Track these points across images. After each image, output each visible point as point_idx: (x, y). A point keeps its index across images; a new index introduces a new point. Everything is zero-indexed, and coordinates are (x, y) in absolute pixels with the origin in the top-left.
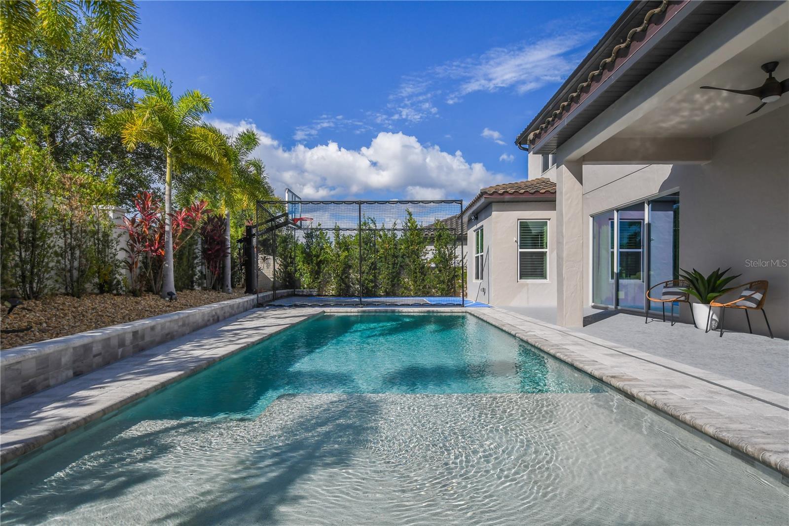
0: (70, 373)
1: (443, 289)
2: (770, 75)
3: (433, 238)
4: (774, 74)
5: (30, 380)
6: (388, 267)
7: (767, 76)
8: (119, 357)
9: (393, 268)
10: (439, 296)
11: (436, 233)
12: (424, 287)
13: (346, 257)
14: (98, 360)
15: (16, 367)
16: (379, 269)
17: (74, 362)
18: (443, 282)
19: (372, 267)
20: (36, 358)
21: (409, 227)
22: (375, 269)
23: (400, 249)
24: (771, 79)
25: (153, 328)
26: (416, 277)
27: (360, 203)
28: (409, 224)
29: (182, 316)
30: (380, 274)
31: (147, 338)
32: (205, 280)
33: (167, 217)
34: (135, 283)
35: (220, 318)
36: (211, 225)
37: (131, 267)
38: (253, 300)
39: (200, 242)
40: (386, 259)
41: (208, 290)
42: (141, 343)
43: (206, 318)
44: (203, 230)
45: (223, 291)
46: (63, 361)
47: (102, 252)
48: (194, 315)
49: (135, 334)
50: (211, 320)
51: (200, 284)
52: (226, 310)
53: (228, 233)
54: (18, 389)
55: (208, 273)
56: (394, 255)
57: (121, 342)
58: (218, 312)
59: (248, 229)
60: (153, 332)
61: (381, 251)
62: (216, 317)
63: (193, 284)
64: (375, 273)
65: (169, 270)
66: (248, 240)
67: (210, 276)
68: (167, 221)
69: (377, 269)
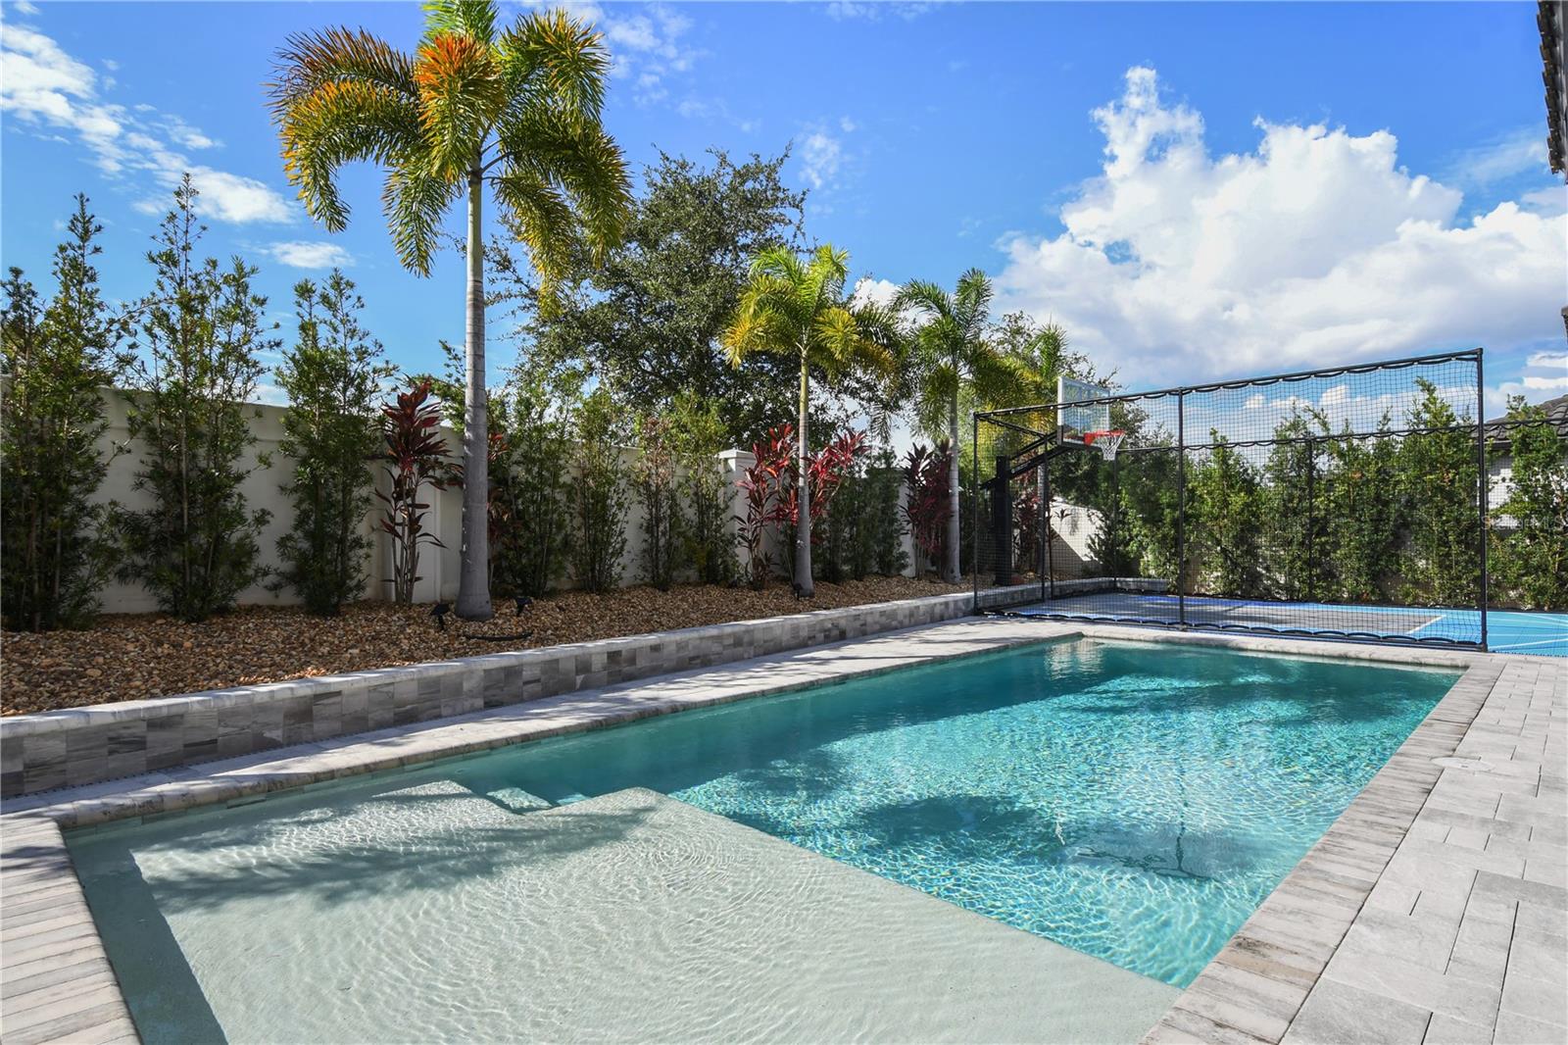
0: (480, 702)
1: (1542, 591)
3: (1507, 448)
5: (409, 707)
6: (1361, 530)
8: (578, 686)
9: (1376, 531)
10: (1529, 611)
11: (1514, 435)
12: (1480, 581)
13: (1247, 505)
14: (536, 688)
15: (386, 689)
16: (1335, 533)
17: (486, 688)
18: (1542, 569)
19: (1315, 530)
20: (419, 680)
21: (1425, 423)
22: (1322, 532)
23: (1398, 483)
25: (655, 648)
26: (1448, 555)
27: (1180, 393)
28: (1426, 416)
29: (736, 629)
30: (1337, 545)
31: (642, 663)
32: (911, 561)
33: (801, 462)
34: (755, 566)
35: (850, 634)
36: (924, 464)
37: (752, 544)
38: (967, 600)
39: (904, 493)
40: (1353, 510)
41: (918, 577)
42: (627, 669)
43: (804, 633)
44: (910, 473)
45: (945, 579)
46: (466, 686)
47: (702, 525)
48: (768, 628)
49: (613, 656)
50: (821, 636)
51: (904, 566)
52: (869, 619)
53: (955, 475)
54: (389, 716)
55: (916, 546)
56: (1378, 498)
57: (583, 665)
58: (843, 623)
59: (1002, 462)
60: (656, 654)
61: (1340, 489)
62: (835, 632)
63: (889, 566)
64: (1323, 544)
65: (803, 548)
66: (999, 484)
67: (921, 552)
68: (801, 471)
69: (1328, 534)
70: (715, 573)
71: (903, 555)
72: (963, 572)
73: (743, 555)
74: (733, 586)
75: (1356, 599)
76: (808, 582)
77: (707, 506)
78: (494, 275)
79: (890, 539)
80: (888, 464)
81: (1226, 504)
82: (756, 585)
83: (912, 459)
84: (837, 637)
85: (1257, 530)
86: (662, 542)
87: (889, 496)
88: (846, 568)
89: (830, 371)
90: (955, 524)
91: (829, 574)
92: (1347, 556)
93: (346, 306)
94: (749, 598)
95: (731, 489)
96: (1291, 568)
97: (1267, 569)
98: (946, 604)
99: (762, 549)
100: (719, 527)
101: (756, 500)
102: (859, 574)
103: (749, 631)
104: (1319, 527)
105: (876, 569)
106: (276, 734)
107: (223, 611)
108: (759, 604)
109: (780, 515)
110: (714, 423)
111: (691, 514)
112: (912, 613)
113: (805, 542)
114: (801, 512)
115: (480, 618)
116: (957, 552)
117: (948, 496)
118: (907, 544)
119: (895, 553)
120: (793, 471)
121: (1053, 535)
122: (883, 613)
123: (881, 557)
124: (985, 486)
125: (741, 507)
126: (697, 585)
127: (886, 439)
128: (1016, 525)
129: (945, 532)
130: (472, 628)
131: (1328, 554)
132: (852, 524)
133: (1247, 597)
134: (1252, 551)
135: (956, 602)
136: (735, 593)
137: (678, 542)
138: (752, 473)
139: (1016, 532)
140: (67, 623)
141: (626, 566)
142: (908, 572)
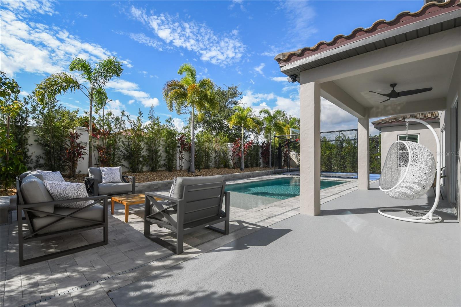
2: (393, 89)
4: (395, 89)
7: (392, 89)
9: (353, 158)
13: (330, 153)
24: (393, 91)
30: (346, 161)
32: (262, 164)
33: (242, 145)
34: (233, 165)
35: (251, 176)
36: (265, 145)
37: (233, 160)
38: (272, 171)
39: (260, 151)
40: (349, 154)
41: (263, 167)
43: (244, 176)
44: (262, 146)
45: (268, 167)
47: (224, 157)
50: (247, 177)
51: (260, 165)
52: (255, 174)
53: (271, 147)
55: (263, 161)
56: (354, 152)
58: (250, 174)
59: (280, 144)
61: (347, 150)
62: (249, 176)
63: (257, 165)
64: (343, 161)
65: (242, 161)
66: (279, 149)
67: (264, 162)
68: (242, 147)
69: (345, 159)
70: (227, 166)
71: (260, 163)
72: (272, 166)
73: (231, 162)
74: (229, 168)
75: (350, 172)
76: (243, 168)
77: (225, 154)
78: (183, 108)
79: (258, 159)
80: (258, 145)
81: (325, 153)
82: (234, 168)
83: (262, 144)
84: (250, 177)
85: (331, 158)
86: (218, 160)
87: (257, 151)
88: (249, 165)
89: (247, 127)
90: (271, 157)
91: (246, 166)
92: (348, 164)
93: (172, 122)
94: (233, 170)
95: (230, 150)
96: (338, 166)
97: (333, 166)
98: (269, 172)
99: (234, 162)
100: (228, 157)
101: (234, 152)
102: (252, 166)
104: (343, 158)
105: (255, 165)
107: (157, 171)
108: (235, 171)
109: (238, 155)
110: (226, 138)
111: (222, 155)
112: (262, 173)
113: (243, 160)
114: (242, 155)
115: (194, 172)
116: (271, 162)
117: (269, 151)
118: (261, 161)
119: (259, 162)
120: (240, 147)
121: (291, 159)
122: (257, 173)
123: (256, 163)
124: (277, 149)
125: (231, 154)
126: (223, 168)
127: (257, 140)
128: (283, 157)
129: (269, 158)
130: (193, 174)
131: (345, 163)
132: (250, 157)
133: (329, 172)
134: (330, 162)
135: (270, 171)
136: (230, 170)
137: (221, 160)
138: (233, 148)
139: (283, 158)
140: (140, 172)
141: (212, 164)
142: (261, 166)
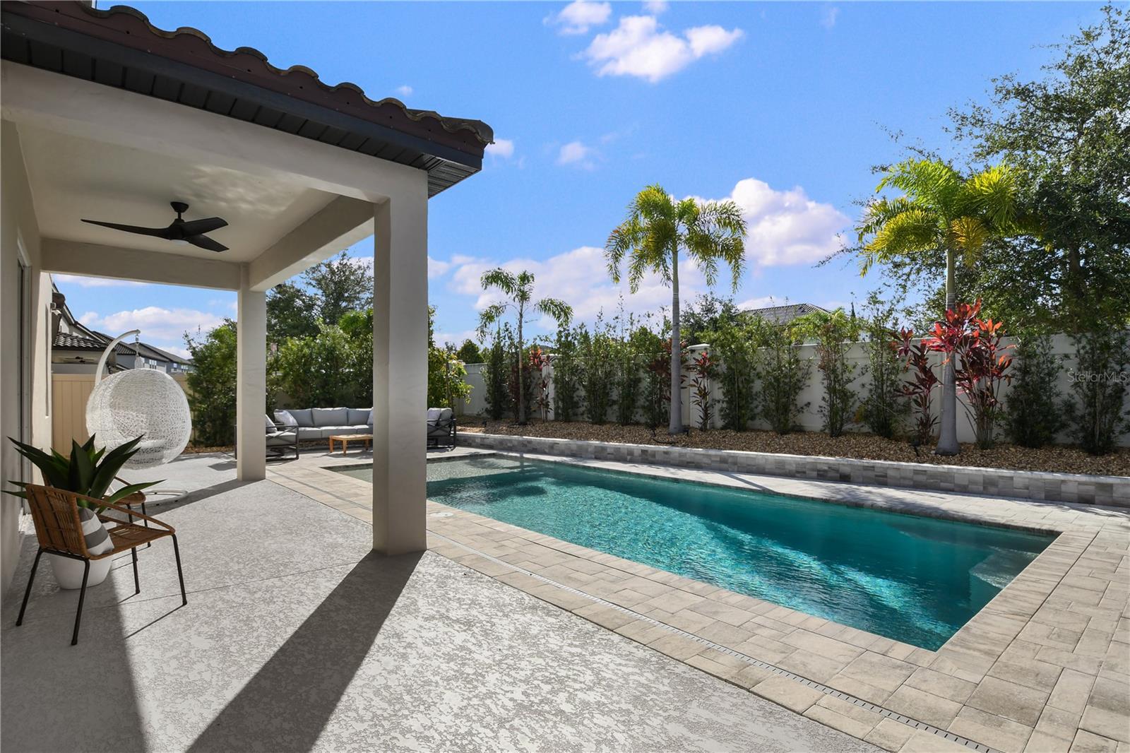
2: (179, 216)
31: (658, 458)
42: (650, 459)
46: (590, 450)
48: (748, 457)
49: (644, 452)
54: (569, 453)
57: (631, 453)
60: (667, 456)
103: (734, 457)
106: (547, 451)
